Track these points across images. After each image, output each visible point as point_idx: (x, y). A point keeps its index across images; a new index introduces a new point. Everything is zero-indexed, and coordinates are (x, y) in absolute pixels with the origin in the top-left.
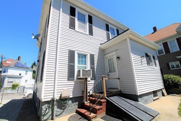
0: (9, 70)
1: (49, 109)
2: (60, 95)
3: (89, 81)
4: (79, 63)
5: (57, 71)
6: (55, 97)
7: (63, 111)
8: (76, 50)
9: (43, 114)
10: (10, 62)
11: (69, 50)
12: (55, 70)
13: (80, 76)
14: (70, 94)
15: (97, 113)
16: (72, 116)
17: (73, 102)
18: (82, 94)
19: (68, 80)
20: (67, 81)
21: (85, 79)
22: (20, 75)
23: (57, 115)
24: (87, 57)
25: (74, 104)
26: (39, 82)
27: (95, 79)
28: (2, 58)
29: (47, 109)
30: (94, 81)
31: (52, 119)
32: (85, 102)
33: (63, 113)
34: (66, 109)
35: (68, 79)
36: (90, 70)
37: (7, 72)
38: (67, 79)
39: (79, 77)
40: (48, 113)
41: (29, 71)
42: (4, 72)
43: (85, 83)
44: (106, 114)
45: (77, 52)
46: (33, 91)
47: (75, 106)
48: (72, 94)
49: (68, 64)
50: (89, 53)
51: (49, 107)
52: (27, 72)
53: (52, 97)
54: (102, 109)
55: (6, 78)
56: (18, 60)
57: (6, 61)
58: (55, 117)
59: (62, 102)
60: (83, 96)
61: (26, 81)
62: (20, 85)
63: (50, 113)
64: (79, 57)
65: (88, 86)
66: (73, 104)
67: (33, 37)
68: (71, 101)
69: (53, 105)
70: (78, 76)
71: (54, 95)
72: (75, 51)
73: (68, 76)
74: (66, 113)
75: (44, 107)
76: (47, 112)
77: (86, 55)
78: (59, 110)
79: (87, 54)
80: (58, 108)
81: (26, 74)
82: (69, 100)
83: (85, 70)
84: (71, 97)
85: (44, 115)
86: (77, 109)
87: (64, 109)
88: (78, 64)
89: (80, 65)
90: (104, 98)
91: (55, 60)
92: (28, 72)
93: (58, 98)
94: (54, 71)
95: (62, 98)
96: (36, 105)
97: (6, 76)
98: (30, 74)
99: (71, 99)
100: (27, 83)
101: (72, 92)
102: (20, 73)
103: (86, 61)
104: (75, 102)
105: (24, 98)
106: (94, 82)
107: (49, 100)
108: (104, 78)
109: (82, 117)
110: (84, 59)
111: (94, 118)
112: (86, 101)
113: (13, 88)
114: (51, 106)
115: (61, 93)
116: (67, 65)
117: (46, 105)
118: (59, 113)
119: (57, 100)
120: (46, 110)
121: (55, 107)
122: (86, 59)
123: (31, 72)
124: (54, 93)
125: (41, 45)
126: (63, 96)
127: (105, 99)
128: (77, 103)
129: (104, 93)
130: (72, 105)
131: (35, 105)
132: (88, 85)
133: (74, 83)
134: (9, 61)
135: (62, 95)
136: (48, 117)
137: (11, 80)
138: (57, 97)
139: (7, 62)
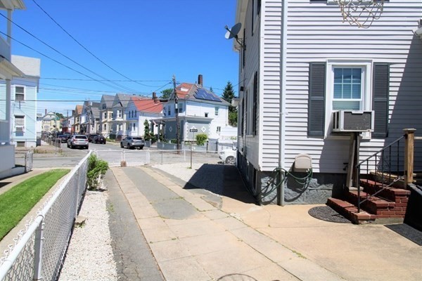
0: (188, 107)
1: (272, 186)
2: (291, 165)
3: (368, 141)
4: (337, 94)
5: (283, 117)
6: (283, 167)
7: (298, 194)
8: (330, 61)
9: (263, 191)
10: (186, 90)
11: (310, 63)
12: (281, 115)
13: (338, 128)
14: (313, 166)
15: (376, 214)
16: (317, 208)
17: (320, 183)
18: (344, 169)
19: (309, 135)
20: (306, 138)
21: (353, 135)
22: (206, 115)
23: (287, 198)
24: (363, 75)
25: (323, 186)
26: (249, 136)
27: (387, 136)
28: (175, 84)
29: (269, 185)
30: (384, 140)
31: (279, 204)
32: (351, 188)
33: (299, 199)
34: (305, 192)
35: (308, 132)
36: (370, 113)
37: (185, 110)
38: (306, 134)
39: (336, 130)
40: (271, 191)
41: (222, 108)
42: (181, 110)
43: (352, 144)
44: (404, 222)
45: (333, 65)
46: (236, 152)
47: (326, 191)
48: (318, 166)
49: (309, 100)
50: (370, 61)
51: (272, 182)
52: (217, 109)
53: (277, 165)
54: (393, 207)
55: (186, 123)
56: (199, 83)
57: (179, 88)
58: (283, 202)
59: (297, 178)
60: (346, 174)
61: (219, 129)
62: (209, 137)
63: (275, 193)
64: (337, 78)
65: (360, 153)
66: (321, 187)
67: (227, 35)
68: (316, 180)
69: (279, 181)
70: (334, 128)
71: (279, 163)
72: (327, 63)
73: (308, 127)
74: (305, 199)
75: (264, 181)
76: (269, 190)
77: (361, 69)
78: (291, 191)
79: (365, 66)
80: (289, 186)
81: (217, 115)
82: (310, 176)
83: (354, 112)
84: (316, 171)
85: (265, 194)
86: (330, 198)
87: (301, 193)
88: (335, 96)
89: (340, 98)
90: (405, 187)
91: (278, 92)
92: (220, 110)
93: (288, 170)
94: (279, 116)
95: (295, 171)
96: (248, 178)
97: (184, 118)
98: (224, 113)
99: (315, 175)
100: (221, 135)
101: (318, 161)
102: (207, 112)
103: (360, 85)
104: (325, 184)
105: (221, 163)
106: (382, 145)
107: (272, 169)
108: (410, 135)
109: (340, 214)
110: (354, 82)
111: (367, 220)
112: (353, 186)
113: (199, 143)
114: (275, 181)
115: (293, 161)
116: (307, 102)
117: (268, 179)
118: (291, 198)
119: (286, 172)
120: (267, 187)
121: (284, 186)
122: (360, 82)
123: (225, 110)
124: (280, 159)
125: (245, 50)
126: (297, 166)
127: (408, 188)
128: (331, 187)
129: (406, 174)
130: (319, 188)
131: (245, 177)
132: (360, 149)
133: (323, 143)
134: (185, 87)
135: (296, 164)
136: (272, 198)
137: (194, 126)
138: (286, 167)
139: (182, 89)
